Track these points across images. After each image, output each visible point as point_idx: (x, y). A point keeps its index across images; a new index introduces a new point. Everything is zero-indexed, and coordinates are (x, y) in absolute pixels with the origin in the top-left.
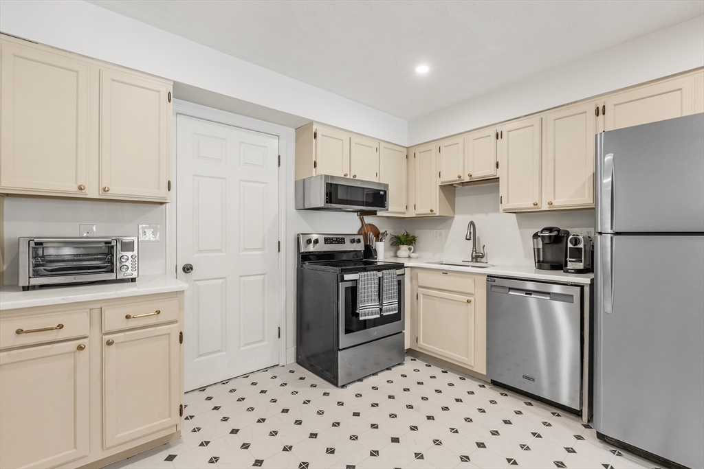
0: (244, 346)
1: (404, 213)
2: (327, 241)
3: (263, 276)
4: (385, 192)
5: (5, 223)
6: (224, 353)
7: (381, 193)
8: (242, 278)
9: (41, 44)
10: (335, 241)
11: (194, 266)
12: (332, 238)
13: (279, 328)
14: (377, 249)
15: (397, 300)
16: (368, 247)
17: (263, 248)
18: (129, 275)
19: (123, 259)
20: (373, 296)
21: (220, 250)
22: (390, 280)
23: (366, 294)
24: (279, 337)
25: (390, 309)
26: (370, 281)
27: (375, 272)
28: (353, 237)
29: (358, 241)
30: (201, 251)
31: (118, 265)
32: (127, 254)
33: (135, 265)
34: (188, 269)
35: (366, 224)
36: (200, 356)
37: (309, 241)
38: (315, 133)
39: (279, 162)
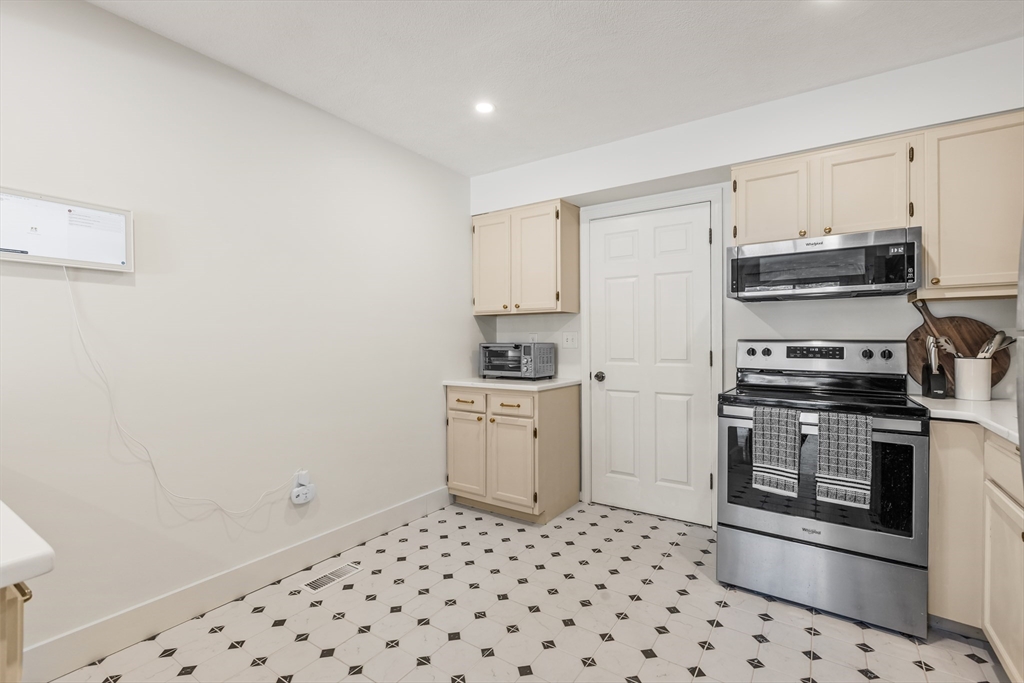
0: (660, 480)
2: (792, 353)
3: (688, 398)
4: (910, 247)
5: (498, 334)
6: (638, 479)
7: (894, 250)
8: (659, 395)
10: (817, 353)
11: (607, 375)
12: (808, 348)
13: (711, 475)
14: (957, 375)
15: (869, 483)
16: (927, 368)
17: (687, 360)
18: (528, 375)
19: (524, 361)
20: (781, 453)
21: (632, 360)
22: (843, 435)
23: (767, 447)
24: (711, 488)
25: (840, 494)
26: (776, 426)
27: (792, 412)
28: (870, 347)
29: (887, 355)
30: (613, 359)
31: (522, 366)
32: (527, 357)
33: (531, 366)
34: (600, 377)
35: (939, 319)
36: (613, 472)
37: (752, 352)
38: (735, 182)
39: (711, 238)
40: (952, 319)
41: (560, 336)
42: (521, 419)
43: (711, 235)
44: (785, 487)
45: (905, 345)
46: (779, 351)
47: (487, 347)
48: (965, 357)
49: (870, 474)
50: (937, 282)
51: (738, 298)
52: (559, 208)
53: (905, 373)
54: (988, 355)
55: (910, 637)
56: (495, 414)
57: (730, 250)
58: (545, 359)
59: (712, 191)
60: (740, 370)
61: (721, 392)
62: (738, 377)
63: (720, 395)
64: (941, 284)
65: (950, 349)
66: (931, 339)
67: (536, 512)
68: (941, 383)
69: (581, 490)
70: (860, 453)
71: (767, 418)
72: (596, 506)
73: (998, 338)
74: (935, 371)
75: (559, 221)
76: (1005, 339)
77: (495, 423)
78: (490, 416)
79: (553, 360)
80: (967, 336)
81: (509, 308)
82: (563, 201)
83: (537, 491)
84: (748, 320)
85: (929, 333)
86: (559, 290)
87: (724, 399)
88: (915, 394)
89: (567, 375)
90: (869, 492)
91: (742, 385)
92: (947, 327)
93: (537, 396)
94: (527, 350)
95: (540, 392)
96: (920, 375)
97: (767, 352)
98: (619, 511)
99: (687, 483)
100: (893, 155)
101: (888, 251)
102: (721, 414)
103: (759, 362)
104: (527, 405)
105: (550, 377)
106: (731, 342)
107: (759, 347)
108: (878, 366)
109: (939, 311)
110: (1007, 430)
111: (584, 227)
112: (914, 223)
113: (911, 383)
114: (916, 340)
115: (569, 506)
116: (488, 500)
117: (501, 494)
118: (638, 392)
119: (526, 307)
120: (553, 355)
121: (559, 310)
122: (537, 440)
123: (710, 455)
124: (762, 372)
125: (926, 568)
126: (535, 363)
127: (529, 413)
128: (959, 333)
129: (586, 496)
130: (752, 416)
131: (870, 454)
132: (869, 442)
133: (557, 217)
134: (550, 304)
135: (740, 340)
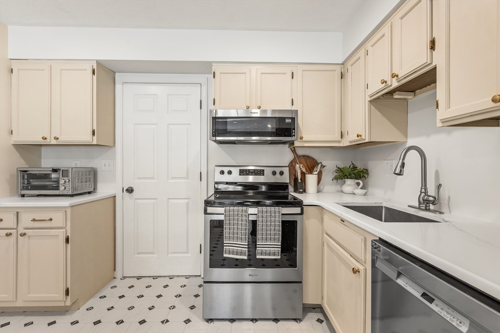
0: (171, 253)
1: (339, 142)
2: (243, 172)
3: (187, 200)
4: (293, 119)
5: (42, 160)
6: (156, 255)
7: (287, 121)
8: (170, 200)
9: (30, 59)
10: (253, 173)
11: (135, 189)
12: (249, 170)
13: (201, 245)
14: (306, 182)
15: (280, 244)
16: (296, 179)
17: (187, 178)
18: (65, 193)
19: (62, 182)
20: (239, 233)
21: (153, 178)
22: (269, 219)
23: (232, 231)
24: (201, 253)
25: (268, 252)
26: (236, 217)
27: (244, 208)
28: (275, 169)
29: (282, 173)
30: (139, 178)
31: (60, 186)
32: (66, 178)
33: (69, 186)
34: (130, 190)
35: (299, 156)
36: (139, 253)
37: (222, 172)
38: (214, 73)
39: (201, 105)
40: (304, 156)
41: (99, 162)
42: (52, 230)
43: (201, 103)
44: (241, 253)
45: (288, 168)
46: (235, 171)
47: (26, 171)
48: (309, 174)
49: (280, 239)
50: (301, 138)
51: (215, 141)
52: (95, 67)
53: (288, 182)
54: (317, 173)
55: (295, 320)
56: (26, 229)
57: (211, 111)
58: (84, 180)
59: (201, 78)
60: (217, 183)
61: (206, 198)
62: (215, 187)
63: (205, 201)
64: (303, 139)
65: (304, 170)
66: (298, 166)
67: (68, 303)
68: (301, 186)
69: (115, 270)
70: (276, 228)
71: (232, 213)
72: (127, 279)
73: (320, 165)
74: (300, 181)
75: (95, 77)
76: (322, 165)
77: (26, 237)
78: (21, 231)
79: (92, 179)
80: (309, 164)
81: (48, 140)
82: (98, 62)
83: (69, 286)
84: (220, 154)
85: (296, 163)
86: (95, 128)
87: (208, 203)
88: (292, 192)
89: (104, 190)
90: (280, 249)
91: (217, 191)
92: (303, 160)
93: (69, 211)
94: (65, 173)
95: (72, 206)
96: (293, 183)
97: (230, 173)
98: (143, 278)
99: (187, 252)
100: (286, 74)
101: (285, 120)
102: (206, 213)
103: (226, 178)
104: (58, 219)
105: (89, 193)
106: (212, 166)
107: (226, 170)
108: (278, 179)
109: (300, 152)
110: (340, 212)
111: (118, 87)
112: (294, 108)
113: (290, 186)
114: (292, 166)
115: (104, 286)
116: (20, 304)
117: (33, 296)
118: (156, 199)
119: (64, 139)
120: (92, 177)
121: (95, 143)
122: (69, 246)
123: (199, 234)
124: (227, 183)
125: (301, 282)
126: (72, 183)
127: (61, 225)
128: (306, 163)
129: (119, 274)
130: (223, 212)
131: (280, 228)
132: (281, 221)
133: (94, 73)
134: (87, 138)
135: (216, 166)
